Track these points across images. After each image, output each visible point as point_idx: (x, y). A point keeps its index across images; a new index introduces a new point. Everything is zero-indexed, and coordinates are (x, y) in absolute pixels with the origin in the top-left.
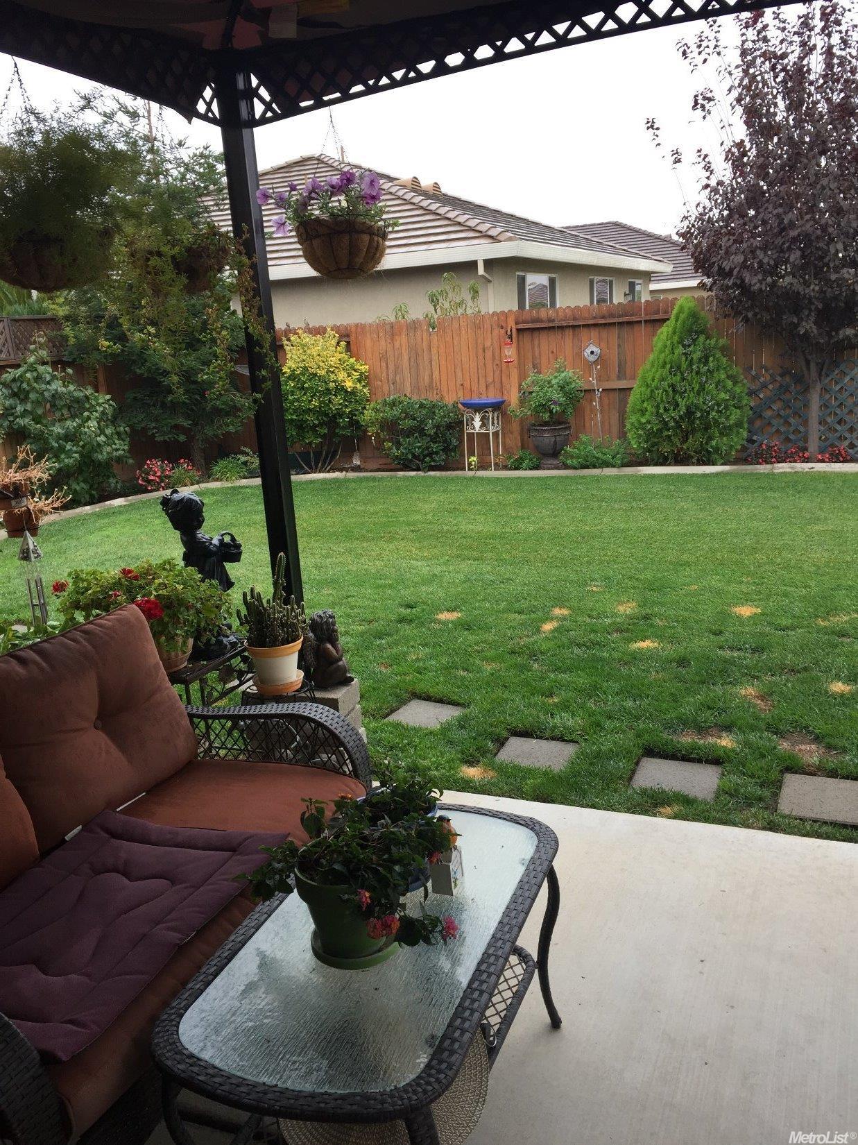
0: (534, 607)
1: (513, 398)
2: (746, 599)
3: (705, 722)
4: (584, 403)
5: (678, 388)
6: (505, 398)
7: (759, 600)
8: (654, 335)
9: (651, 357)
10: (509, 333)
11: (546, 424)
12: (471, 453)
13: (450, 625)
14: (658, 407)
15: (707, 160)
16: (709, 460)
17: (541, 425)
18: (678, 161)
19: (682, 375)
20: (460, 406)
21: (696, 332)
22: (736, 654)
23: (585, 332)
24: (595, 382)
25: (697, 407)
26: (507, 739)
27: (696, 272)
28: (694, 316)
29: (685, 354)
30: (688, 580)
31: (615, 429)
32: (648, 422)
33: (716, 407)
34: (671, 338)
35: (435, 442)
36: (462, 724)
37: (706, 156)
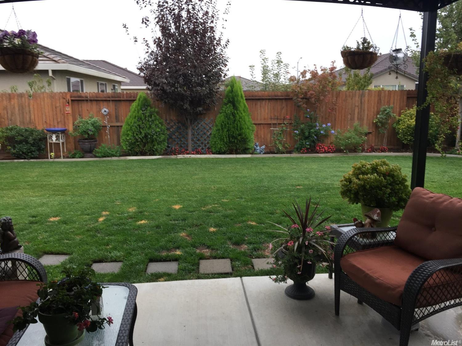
0: (94, 212)
1: (70, 128)
2: (177, 203)
3: (170, 247)
4: (102, 131)
5: (141, 126)
6: (67, 128)
7: (181, 203)
8: (130, 105)
9: (130, 114)
10: (68, 101)
11: (86, 139)
12: (51, 151)
13: (56, 223)
14: (134, 133)
15: (147, 42)
16: (153, 154)
17: (84, 140)
18: (136, 41)
19: (142, 121)
20: (45, 131)
21: (147, 106)
22: (176, 222)
23: (101, 103)
24: (106, 123)
25: (149, 134)
26: (92, 265)
27: (145, 83)
28: (145, 100)
29: (143, 114)
30: (154, 198)
31: (116, 141)
32: (130, 139)
33: (155, 134)
34: (137, 107)
35: (33, 147)
36: (71, 261)
37: (147, 41)
